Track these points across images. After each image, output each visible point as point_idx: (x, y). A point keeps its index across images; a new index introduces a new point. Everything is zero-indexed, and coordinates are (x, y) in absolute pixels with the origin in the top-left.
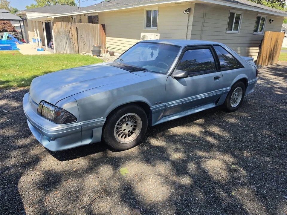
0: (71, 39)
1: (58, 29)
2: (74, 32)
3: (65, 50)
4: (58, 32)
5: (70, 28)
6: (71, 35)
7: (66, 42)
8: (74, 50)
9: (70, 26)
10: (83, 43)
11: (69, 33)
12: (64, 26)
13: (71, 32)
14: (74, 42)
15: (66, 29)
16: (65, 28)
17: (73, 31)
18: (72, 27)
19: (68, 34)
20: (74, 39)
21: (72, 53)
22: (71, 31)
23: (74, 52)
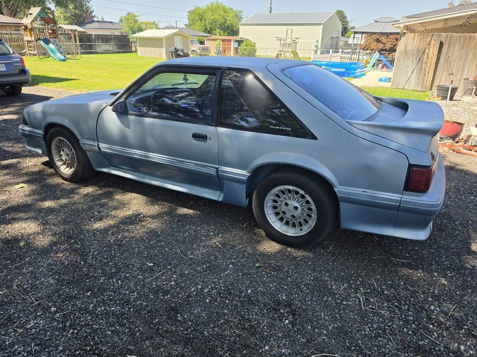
0: (424, 65)
1: (406, 46)
2: (433, 51)
3: (408, 83)
4: (406, 51)
5: (428, 43)
6: (425, 56)
7: (413, 69)
8: (423, 84)
9: (429, 40)
10: (446, 72)
11: (424, 52)
12: (419, 40)
13: (427, 51)
14: (428, 69)
15: (419, 46)
16: (420, 43)
17: (431, 49)
18: (433, 42)
19: (421, 54)
20: (428, 65)
21: (418, 90)
22: (429, 48)
23: (422, 87)
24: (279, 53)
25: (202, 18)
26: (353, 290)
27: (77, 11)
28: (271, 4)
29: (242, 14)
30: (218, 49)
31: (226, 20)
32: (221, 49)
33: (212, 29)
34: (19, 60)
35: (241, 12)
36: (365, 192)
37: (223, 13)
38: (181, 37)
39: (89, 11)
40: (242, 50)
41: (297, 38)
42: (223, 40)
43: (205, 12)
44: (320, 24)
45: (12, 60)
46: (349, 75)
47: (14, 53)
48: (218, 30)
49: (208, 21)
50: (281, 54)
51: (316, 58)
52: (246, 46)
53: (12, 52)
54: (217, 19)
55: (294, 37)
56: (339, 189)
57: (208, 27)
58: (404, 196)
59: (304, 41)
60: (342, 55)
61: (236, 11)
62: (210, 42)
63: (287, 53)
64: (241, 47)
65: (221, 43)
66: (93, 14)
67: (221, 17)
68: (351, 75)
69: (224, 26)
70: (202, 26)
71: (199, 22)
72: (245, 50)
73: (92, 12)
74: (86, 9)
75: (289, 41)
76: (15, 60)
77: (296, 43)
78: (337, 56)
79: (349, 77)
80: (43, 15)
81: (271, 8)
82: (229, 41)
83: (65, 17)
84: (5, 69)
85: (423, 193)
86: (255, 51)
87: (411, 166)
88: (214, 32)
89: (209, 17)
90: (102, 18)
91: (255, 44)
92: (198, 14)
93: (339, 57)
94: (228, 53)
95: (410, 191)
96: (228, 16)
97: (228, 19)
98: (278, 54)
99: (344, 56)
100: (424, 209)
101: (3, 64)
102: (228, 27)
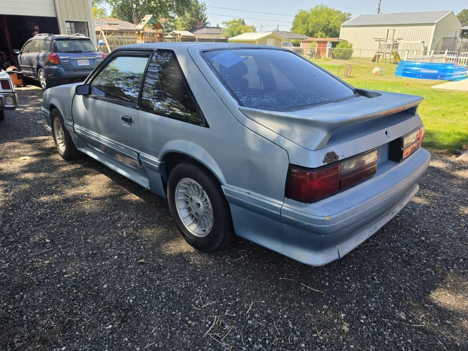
24: (377, 54)
25: (305, 21)
26: (217, 310)
27: (193, 19)
28: (379, 5)
29: (351, 16)
30: (312, 51)
31: (330, 23)
32: (316, 51)
33: (314, 32)
34: (101, 56)
35: (350, 15)
36: (249, 193)
37: (327, 16)
38: (274, 40)
39: (203, 19)
40: (336, 52)
41: (399, 39)
42: (319, 42)
43: (308, 16)
44: (433, 24)
45: (95, 57)
46: (442, 77)
47: (98, 50)
48: (320, 33)
49: (311, 24)
50: (379, 56)
51: (409, 59)
52: (342, 47)
53: (96, 50)
54: (321, 22)
55: (395, 38)
56: (226, 187)
57: (310, 30)
58: (285, 205)
59: (408, 42)
60: (447, 57)
61: (345, 13)
62: (305, 44)
63: (387, 55)
64: (336, 48)
65: (317, 44)
66: (207, 21)
67: (324, 20)
68: (445, 78)
69: (327, 29)
70: (304, 29)
71: (302, 25)
72: (340, 52)
73: (205, 19)
74: (201, 16)
75: (390, 42)
76: (98, 56)
77: (398, 44)
78: (441, 58)
79: (443, 79)
80: (153, 22)
81: (379, 9)
82: (325, 42)
83: (183, 24)
84: (89, 64)
85: (307, 202)
86: (351, 52)
87: (291, 166)
88: (316, 34)
89: (313, 20)
90: (218, 25)
91: (351, 45)
92: (302, 18)
93: (444, 59)
94: (323, 55)
95: (292, 199)
96: (332, 19)
97: (332, 21)
98: (376, 56)
99: (450, 57)
100: (306, 223)
101: (88, 60)
102: (331, 30)
